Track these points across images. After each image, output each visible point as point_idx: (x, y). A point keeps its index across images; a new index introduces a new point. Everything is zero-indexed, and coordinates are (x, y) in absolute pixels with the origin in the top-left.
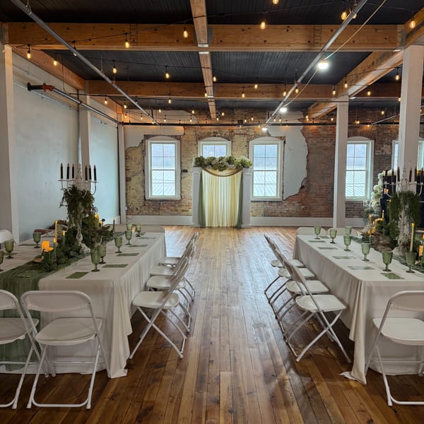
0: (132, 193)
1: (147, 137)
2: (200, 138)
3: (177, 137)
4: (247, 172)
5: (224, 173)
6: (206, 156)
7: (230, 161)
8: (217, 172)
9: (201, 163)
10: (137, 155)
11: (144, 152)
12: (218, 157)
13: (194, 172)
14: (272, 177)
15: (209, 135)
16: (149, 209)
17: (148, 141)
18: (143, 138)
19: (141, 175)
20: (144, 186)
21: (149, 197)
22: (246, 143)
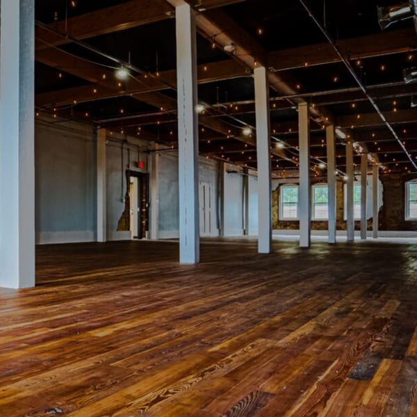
10: (275, 195)
11: (278, 193)
16: (281, 226)
17: (281, 187)
18: (278, 185)
19: (276, 207)
20: (278, 213)
21: (281, 219)
22: (341, 185)
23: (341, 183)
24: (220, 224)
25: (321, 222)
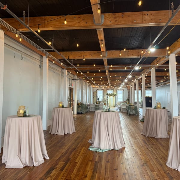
0: (94, 100)
1: (97, 90)
2: (107, 90)
3: (103, 90)
4: (116, 96)
5: (112, 96)
6: (108, 93)
7: (113, 94)
8: (111, 96)
9: (107, 94)
10: (95, 93)
12: (111, 93)
13: (106, 96)
14: (122, 97)
15: (109, 89)
19: (96, 97)
22: (116, 91)
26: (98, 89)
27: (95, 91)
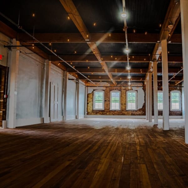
0: (89, 108)
3: (103, 90)
10: (91, 96)
11: (93, 95)
15: (113, 89)
16: (94, 113)
17: (94, 92)
18: (93, 90)
19: (92, 102)
20: (93, 106)
21: (94, 109)
22: (125, 92)
23: (125, 91)
24: (63, 113)
25: (115, 111)
26: (95, 88)
27: (91, 92)
